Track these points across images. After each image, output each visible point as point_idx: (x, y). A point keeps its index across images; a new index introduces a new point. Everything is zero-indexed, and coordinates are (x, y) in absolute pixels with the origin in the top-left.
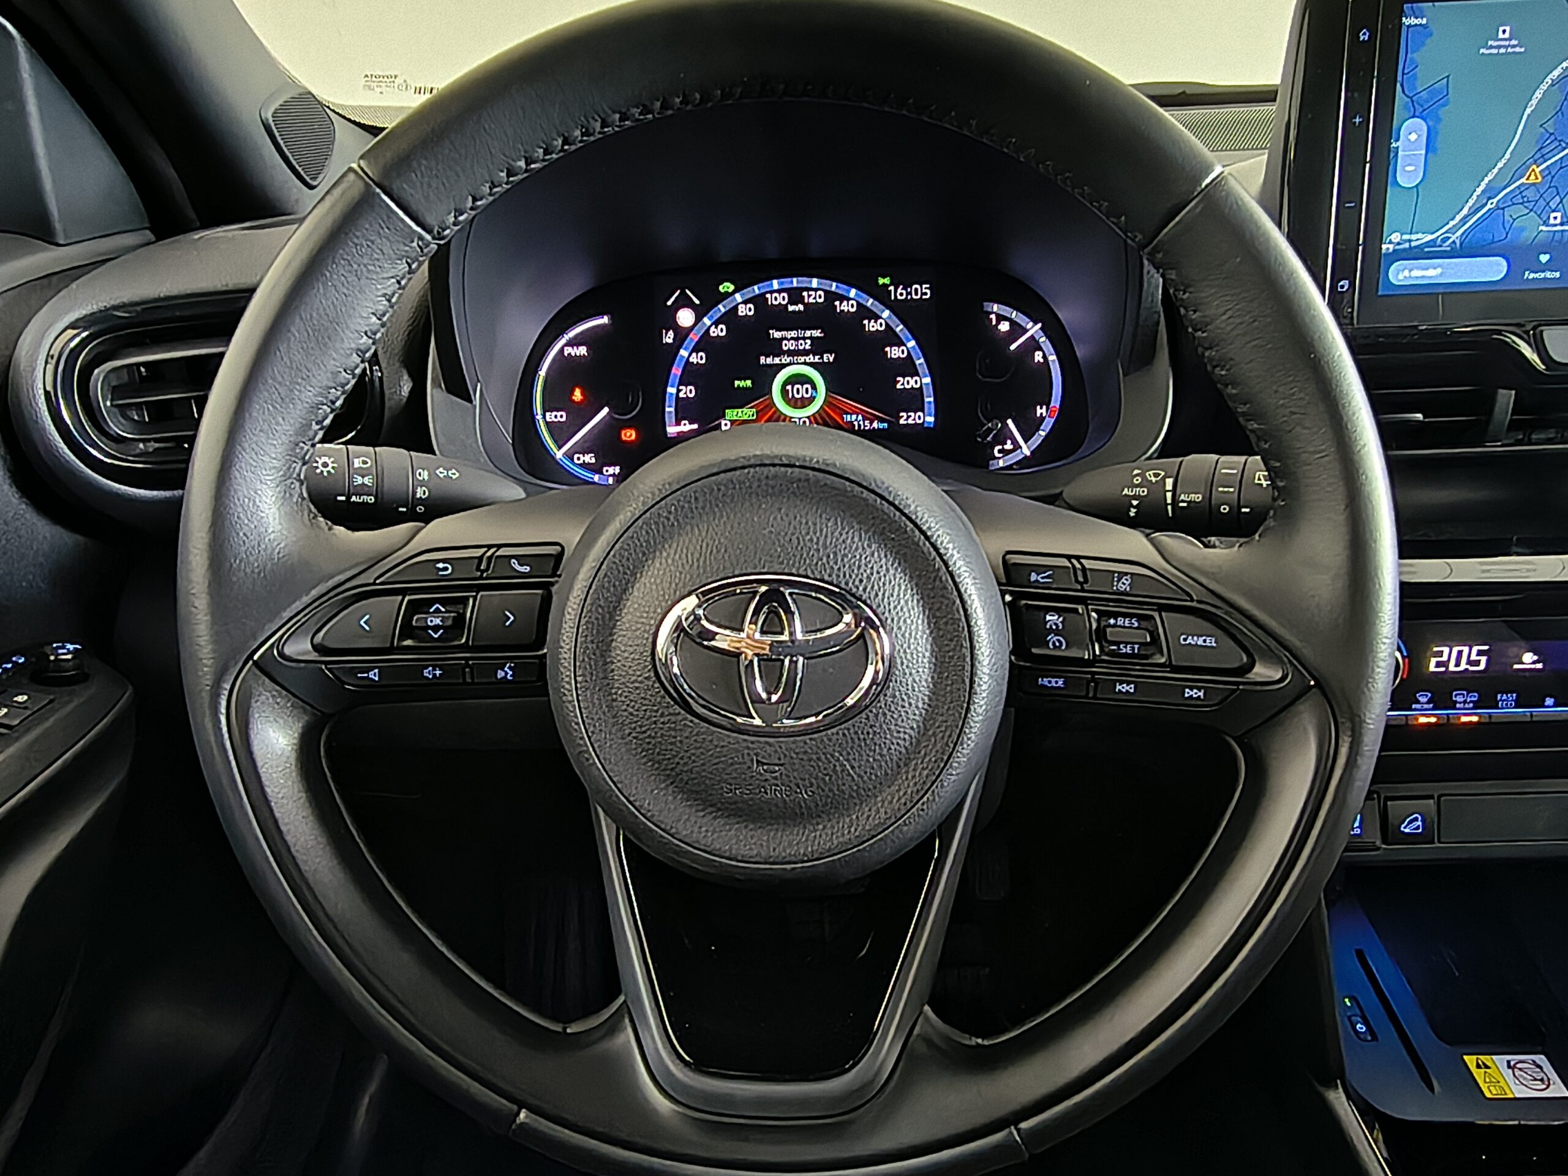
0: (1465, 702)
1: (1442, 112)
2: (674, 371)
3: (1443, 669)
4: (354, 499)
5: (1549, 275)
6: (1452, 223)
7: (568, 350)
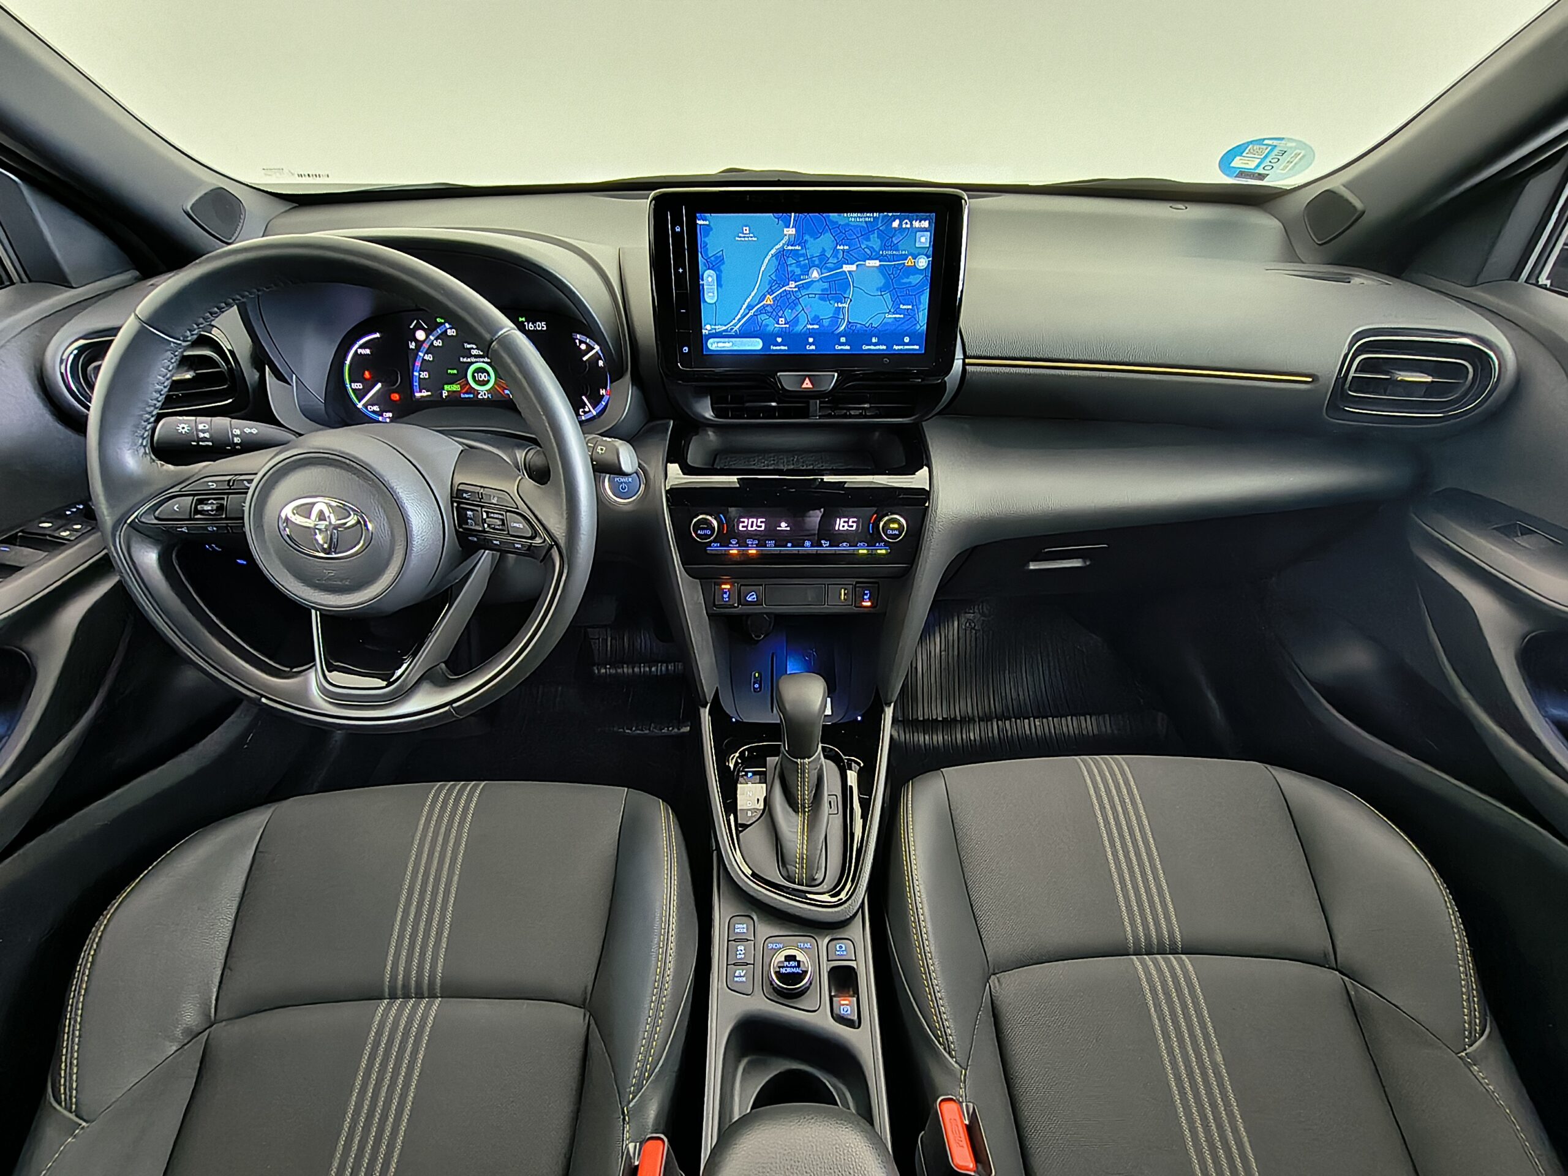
0: (752, 544)
1: (722, 268)
2: (416, 364)
3: (745, 529)
4: (201, 443)
5: (783, 348)
6: (734, 322)
7: (359, 351)
